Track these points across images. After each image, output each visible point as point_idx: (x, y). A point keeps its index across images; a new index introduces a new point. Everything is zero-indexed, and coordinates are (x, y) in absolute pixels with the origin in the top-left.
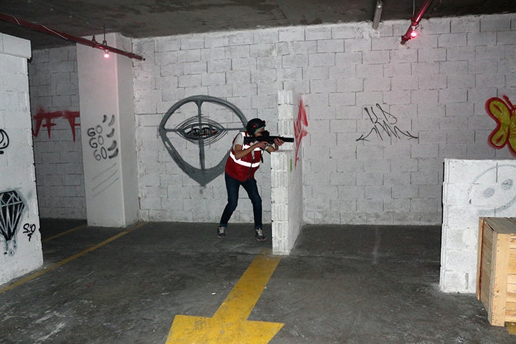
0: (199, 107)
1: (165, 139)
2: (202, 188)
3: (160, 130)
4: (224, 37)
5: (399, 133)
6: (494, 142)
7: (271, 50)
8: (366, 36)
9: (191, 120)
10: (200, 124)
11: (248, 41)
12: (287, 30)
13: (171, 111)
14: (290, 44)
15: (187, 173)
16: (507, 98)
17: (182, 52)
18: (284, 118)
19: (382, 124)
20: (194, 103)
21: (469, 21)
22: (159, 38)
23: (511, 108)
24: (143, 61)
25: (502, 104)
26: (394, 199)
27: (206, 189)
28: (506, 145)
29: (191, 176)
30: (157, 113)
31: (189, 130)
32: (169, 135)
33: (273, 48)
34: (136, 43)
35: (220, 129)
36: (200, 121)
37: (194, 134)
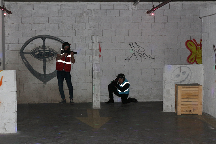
0: (44, 41)
1: (23, 58)
2: (44, 84)
3: (20, 53)
4: (58, 5)
5: (145, 56)
6: (190, 61)
7: (83, 13)
8: (130, 9)
9: (39, 48)
10: (44, 50)
11: (71, 8)
12: (91, 4)
13: (27, 43)
14: (93, 11)
15: (36, 76)
16: (195, 40)
17: (34, 11)
18: (95, 48)
19: (138, 52)
20: (41, 39)
21: (178, 4)
22: (21, 3)
23: (197, 45)
24: (11, 15)
25: (193, 43)
26: (143, 88)
27: (46, 85)
28: (195, 62)
29: (38, 78)
30: (19, 44)
31: (38, 53)
32: (25, 55)
33: (84, 12)
34: (7, 4)
35: (55, 53)
36: (44, 48)
37: (40, 55)
